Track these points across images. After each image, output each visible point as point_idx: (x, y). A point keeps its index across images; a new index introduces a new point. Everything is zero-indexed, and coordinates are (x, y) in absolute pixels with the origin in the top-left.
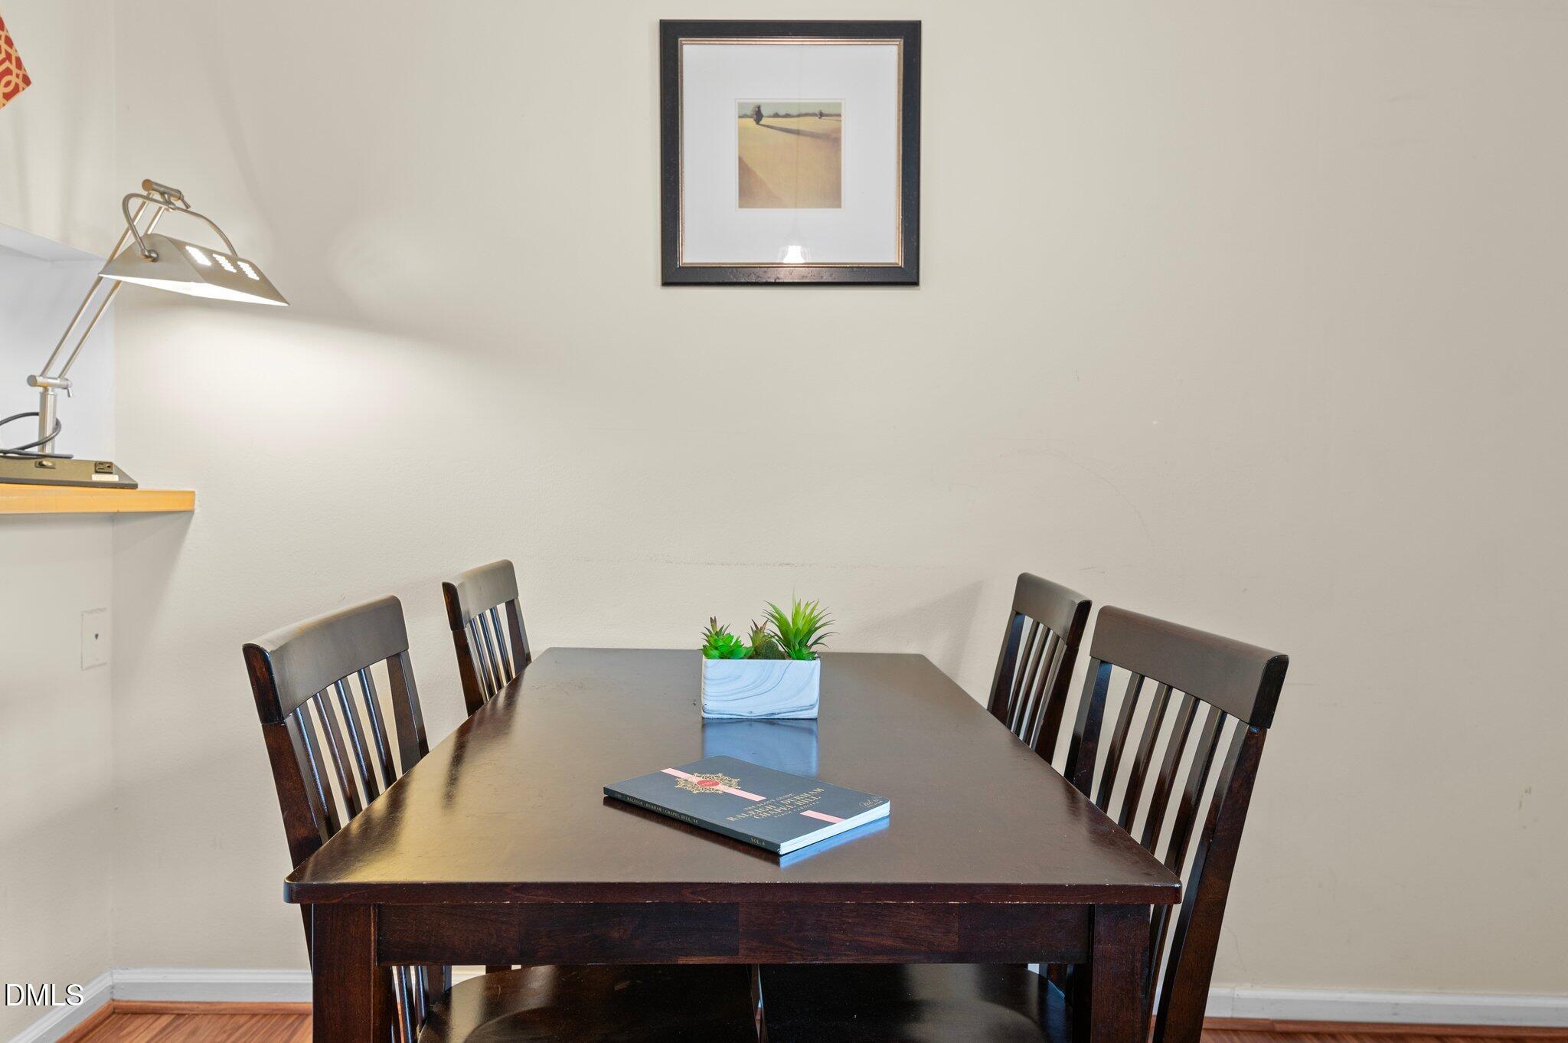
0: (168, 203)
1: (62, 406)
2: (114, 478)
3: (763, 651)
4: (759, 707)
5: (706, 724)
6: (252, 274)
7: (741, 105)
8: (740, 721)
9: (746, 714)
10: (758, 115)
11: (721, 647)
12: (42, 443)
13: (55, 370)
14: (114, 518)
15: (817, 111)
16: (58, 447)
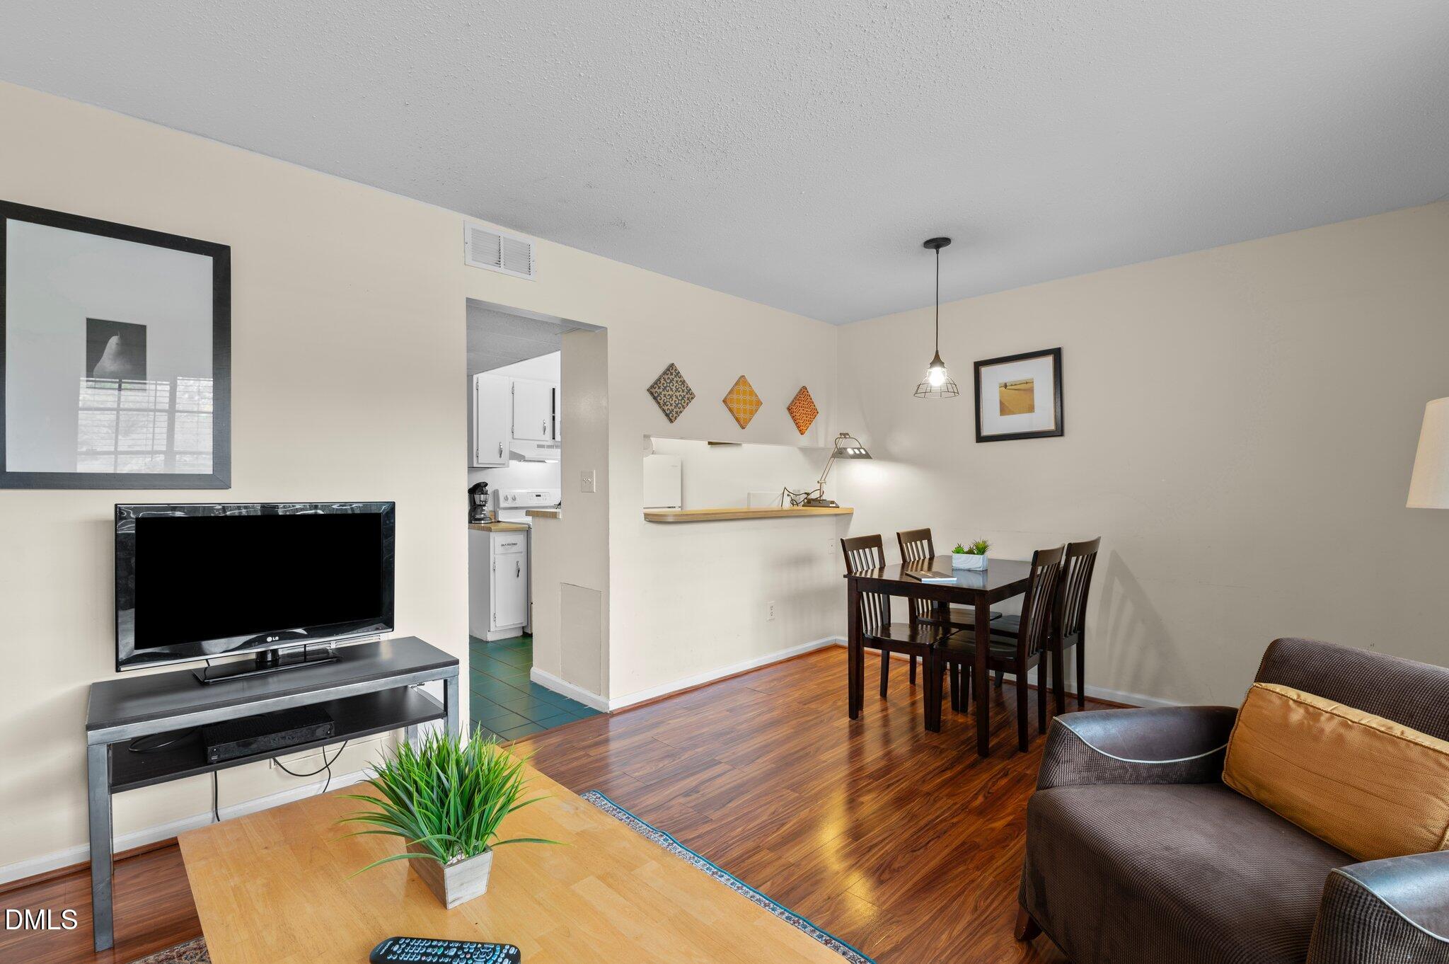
0: (845, 437)
1: (825, 488)
2: (834, 505)
3: (970, 552)
4: (967, 566)
5: (953, 570)
6: (863, 452)
7: (1000, 384)
8: (961, 570)
9: (963, 568)
10: (1006, 386)
11: (959, 550)
12: (820, 497)
13: (823, 479)
14: (836, 515)
15: (1025, 382)
16: (824, 498)
